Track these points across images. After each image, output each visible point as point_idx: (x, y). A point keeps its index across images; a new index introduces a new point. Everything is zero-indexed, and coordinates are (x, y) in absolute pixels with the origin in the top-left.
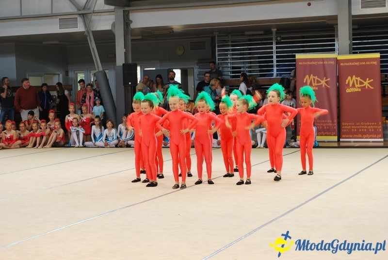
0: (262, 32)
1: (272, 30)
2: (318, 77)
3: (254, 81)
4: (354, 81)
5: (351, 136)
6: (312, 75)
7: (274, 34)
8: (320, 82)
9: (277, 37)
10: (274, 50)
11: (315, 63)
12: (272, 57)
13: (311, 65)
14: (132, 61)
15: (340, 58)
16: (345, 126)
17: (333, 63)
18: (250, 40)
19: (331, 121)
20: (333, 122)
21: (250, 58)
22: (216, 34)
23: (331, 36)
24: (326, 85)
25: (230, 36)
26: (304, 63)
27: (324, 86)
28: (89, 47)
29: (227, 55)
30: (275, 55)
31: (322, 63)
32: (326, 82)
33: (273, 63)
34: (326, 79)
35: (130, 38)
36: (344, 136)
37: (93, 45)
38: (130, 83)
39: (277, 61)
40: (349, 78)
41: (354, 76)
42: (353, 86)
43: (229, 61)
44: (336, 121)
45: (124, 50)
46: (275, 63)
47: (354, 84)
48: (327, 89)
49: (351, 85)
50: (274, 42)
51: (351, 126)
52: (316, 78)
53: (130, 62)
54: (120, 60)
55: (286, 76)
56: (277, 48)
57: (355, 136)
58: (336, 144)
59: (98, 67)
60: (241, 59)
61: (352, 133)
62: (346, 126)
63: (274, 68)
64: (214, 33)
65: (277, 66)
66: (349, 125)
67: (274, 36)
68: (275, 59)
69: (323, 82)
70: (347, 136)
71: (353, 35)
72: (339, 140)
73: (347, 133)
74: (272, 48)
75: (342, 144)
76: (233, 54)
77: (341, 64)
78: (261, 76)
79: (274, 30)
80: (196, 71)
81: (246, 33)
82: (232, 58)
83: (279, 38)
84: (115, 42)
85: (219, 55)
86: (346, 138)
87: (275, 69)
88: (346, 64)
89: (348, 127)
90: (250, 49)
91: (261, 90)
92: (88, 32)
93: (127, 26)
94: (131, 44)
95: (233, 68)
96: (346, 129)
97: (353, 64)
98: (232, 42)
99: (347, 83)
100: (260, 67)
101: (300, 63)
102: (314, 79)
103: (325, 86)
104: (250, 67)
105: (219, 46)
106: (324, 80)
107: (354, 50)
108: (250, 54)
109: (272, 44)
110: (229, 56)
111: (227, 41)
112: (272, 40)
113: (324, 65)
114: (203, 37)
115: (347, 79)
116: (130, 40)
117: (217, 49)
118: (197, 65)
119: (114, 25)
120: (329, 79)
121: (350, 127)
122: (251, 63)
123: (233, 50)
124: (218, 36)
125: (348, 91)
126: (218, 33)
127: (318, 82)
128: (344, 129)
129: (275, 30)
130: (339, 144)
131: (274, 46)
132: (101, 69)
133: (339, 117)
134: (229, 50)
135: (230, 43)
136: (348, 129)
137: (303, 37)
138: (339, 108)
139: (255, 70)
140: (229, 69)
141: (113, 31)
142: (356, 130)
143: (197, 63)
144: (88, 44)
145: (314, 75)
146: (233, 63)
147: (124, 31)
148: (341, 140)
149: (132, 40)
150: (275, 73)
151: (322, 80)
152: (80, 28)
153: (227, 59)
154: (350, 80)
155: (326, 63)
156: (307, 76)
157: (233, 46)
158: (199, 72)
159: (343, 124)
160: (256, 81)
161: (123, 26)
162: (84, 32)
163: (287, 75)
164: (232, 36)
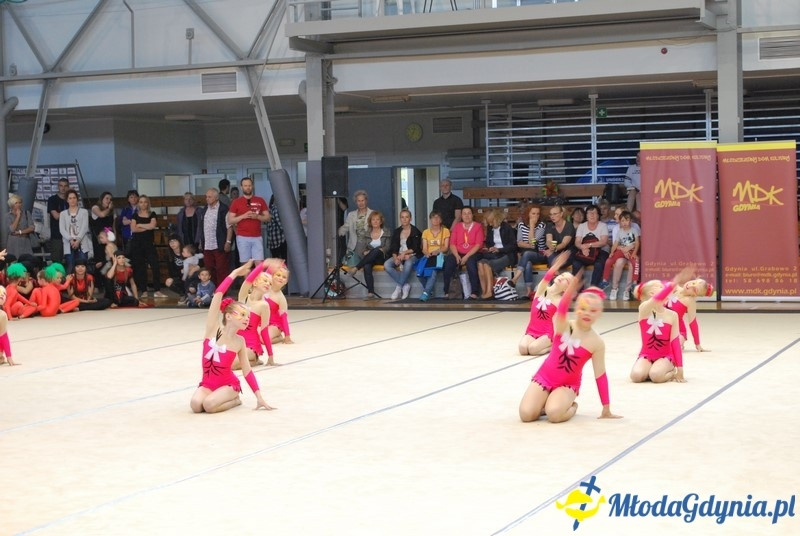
0: (570, 101)
1: (590, 96)
2: (681, 184)
3: (556, 190)
4: (747, 192)
5: (742, 291)
6: (669, 180)
7: (593, 104)
8: (686, 193)
9: (599, 110)
10: (594, 133)
11: (676, 158)
12: (589, 146)
13: (667, 162)
14: (337, 151)
15: (722, 148)
16: (731, 272)
17: (708, 157)
18: (545, 115)
19: (704, 264)
20: (708, 266)
21: (545, 148)
22: (486, 103)
23: (694, 109)
24: (697, 198)
25: (509, 107)
26: (655, 158)
27: (691, 200)
28: (257, 124)
29: (503, 142)
30: (594, 143)
31: (688, 157)
32: (696, 193)
33: (590, 156)
34: (696, 187)
35: (332, 109)
36: (727, 291)
37: (264, 123)
38: (335, 193)
39: (599, 154)
40: (739, 185)
41: (748, 182)
42: (747, 200)
43: (508, 153)
44: (713, 263)
45: (323, 133)
46: (594, 158)
47: (746, 197)
48: (698, 206)
49: (741, 199)
50: (593, 119)
51: (742, 272)
52: (678, 185)
53: (333, 153)
54: (316, 151)
55: (615, 182)
56: (599, 130)
57: (749, 291)
58: (714, 306)
59: (275, 163)
60: (528, 149)
61: (743, 287)
62: (733, 272)
63: (592, 167)
64: (483, 102)
65: (599, 162)
66: (737, 272)
67: (593, 108)
68: (594, 150)
69: (690, 193)
70: (735, 291)
71: (746, 106)
72: (719, 299)
73: (733, 286)
74: (589, 130)
75: (724, 306)
76: (515, 141)
77: (725, 160)
78: (569, 180)
79: (593, 97)
80: (445, 171)
81: (540, 102)
82: (514, 148)
83: (602, 112)
84: (306, 116)
85: (491, 142)
86: (732, 295)
87: (594, 167)
88: (732, 160)
89: (736, 275)
90: (545, 132)
91: (568, 206)
92: (255, 98)
93: (328, 88)
94: (336, 121)
95: (516, 166)
96: (733, 278)
97: (746, 160)
98: (513, 118)
99: (734, 195)
100: (567, 164)
101: (648, 158)
102: (674, 187)
103: (694, 199)
104: (545, 165)
105: (491, 126)
106: (693, 190)
107: (748, 135)
108: (545, 140)
109: (589, 122)
110: (508, 145)
111: (503, 117)
112: (590, 115)
113: (691, 162)
114: (458, 109)
115: (734, 187)
116: (333, 114)
117: (487, 130)
118: (446, 161)
119: (303, 86)
120: (701, 188)
121: (739, 275)
122: (546, 156)
123: (515, 133)
124: (489, 107)
125: (737, 208)
126: (489, 101)
127: (681, 192)
128: (729, 278)
129: (596, 96)
130: (719, 306)
131: (594, 126)
132: (278, 166)
133: (719, 257)
134: (508, 132)
135: (510, 121)
136: (736, 278)
137: (643, 111)
138: (719, 239)
139: (553, 171)
140: (508, 169)
141: (303, 96)
142: (750, 281)
143: (447, 156)
144: (256, 119)
145: (673, 180)
146: (515, 157)
147: (323, 97)
148: (723, 298)
149: (336, 113)
150: (594, 175)
151: (689, 189)
152: (241, 91)
153: (504, 150)
154: (741, 189)
155: (695, 157)
156: (661, 182)
157: (514, 125)
158: (450, 173)
159: (727, 269)
160: (559, 191)
161: (321, 88)
162: (249, 99)
163: (616, 179)
164: (513, 107)
